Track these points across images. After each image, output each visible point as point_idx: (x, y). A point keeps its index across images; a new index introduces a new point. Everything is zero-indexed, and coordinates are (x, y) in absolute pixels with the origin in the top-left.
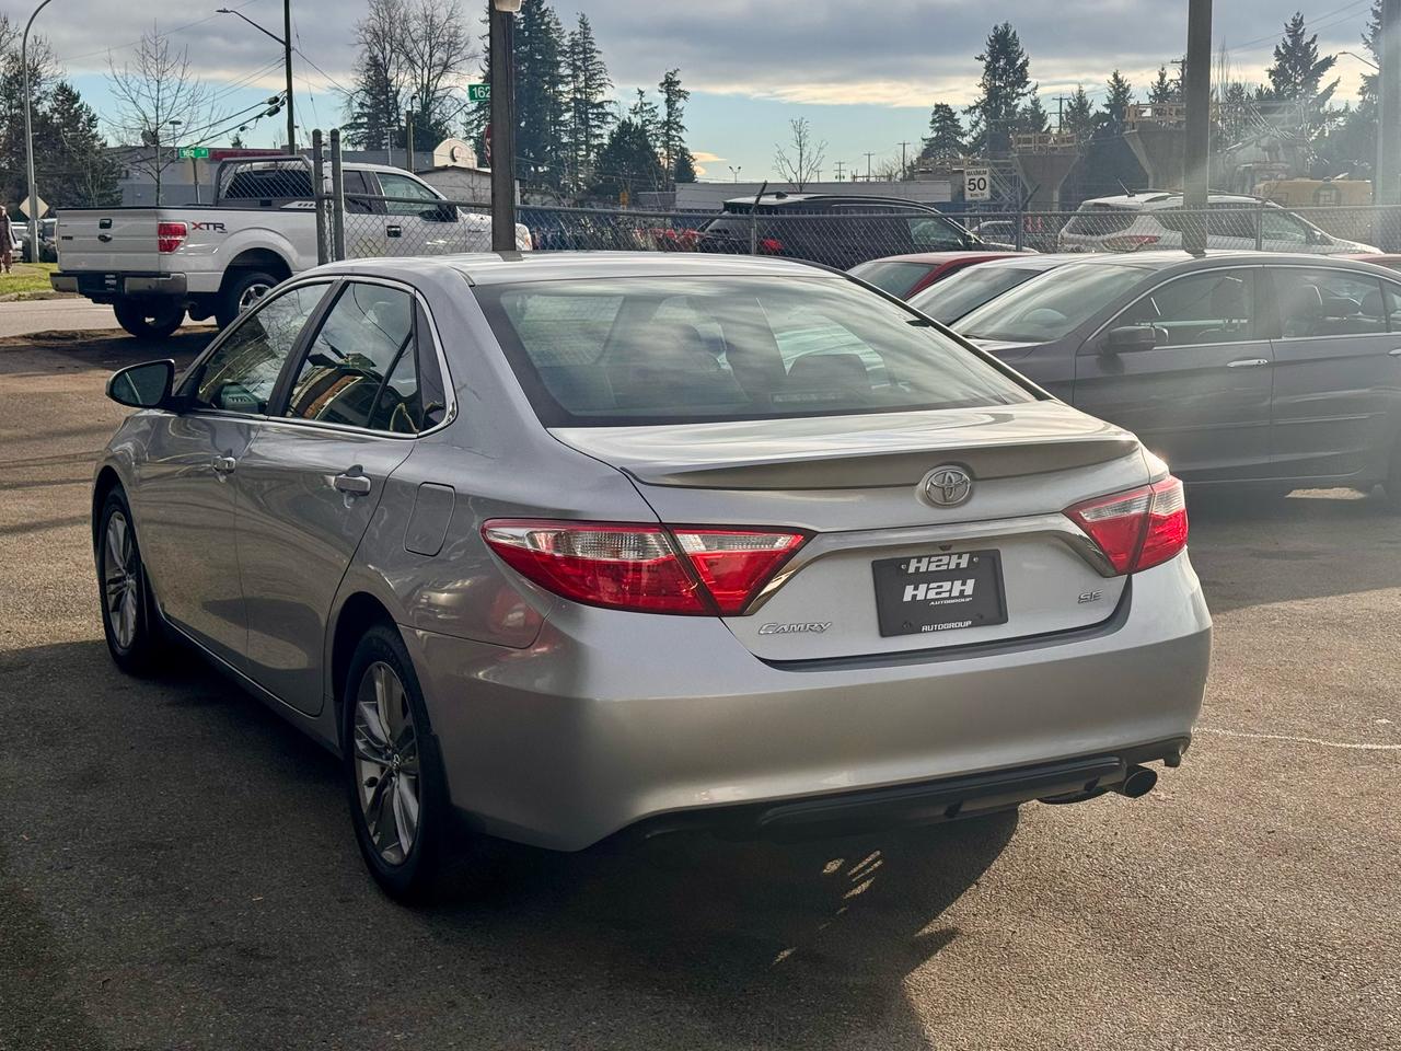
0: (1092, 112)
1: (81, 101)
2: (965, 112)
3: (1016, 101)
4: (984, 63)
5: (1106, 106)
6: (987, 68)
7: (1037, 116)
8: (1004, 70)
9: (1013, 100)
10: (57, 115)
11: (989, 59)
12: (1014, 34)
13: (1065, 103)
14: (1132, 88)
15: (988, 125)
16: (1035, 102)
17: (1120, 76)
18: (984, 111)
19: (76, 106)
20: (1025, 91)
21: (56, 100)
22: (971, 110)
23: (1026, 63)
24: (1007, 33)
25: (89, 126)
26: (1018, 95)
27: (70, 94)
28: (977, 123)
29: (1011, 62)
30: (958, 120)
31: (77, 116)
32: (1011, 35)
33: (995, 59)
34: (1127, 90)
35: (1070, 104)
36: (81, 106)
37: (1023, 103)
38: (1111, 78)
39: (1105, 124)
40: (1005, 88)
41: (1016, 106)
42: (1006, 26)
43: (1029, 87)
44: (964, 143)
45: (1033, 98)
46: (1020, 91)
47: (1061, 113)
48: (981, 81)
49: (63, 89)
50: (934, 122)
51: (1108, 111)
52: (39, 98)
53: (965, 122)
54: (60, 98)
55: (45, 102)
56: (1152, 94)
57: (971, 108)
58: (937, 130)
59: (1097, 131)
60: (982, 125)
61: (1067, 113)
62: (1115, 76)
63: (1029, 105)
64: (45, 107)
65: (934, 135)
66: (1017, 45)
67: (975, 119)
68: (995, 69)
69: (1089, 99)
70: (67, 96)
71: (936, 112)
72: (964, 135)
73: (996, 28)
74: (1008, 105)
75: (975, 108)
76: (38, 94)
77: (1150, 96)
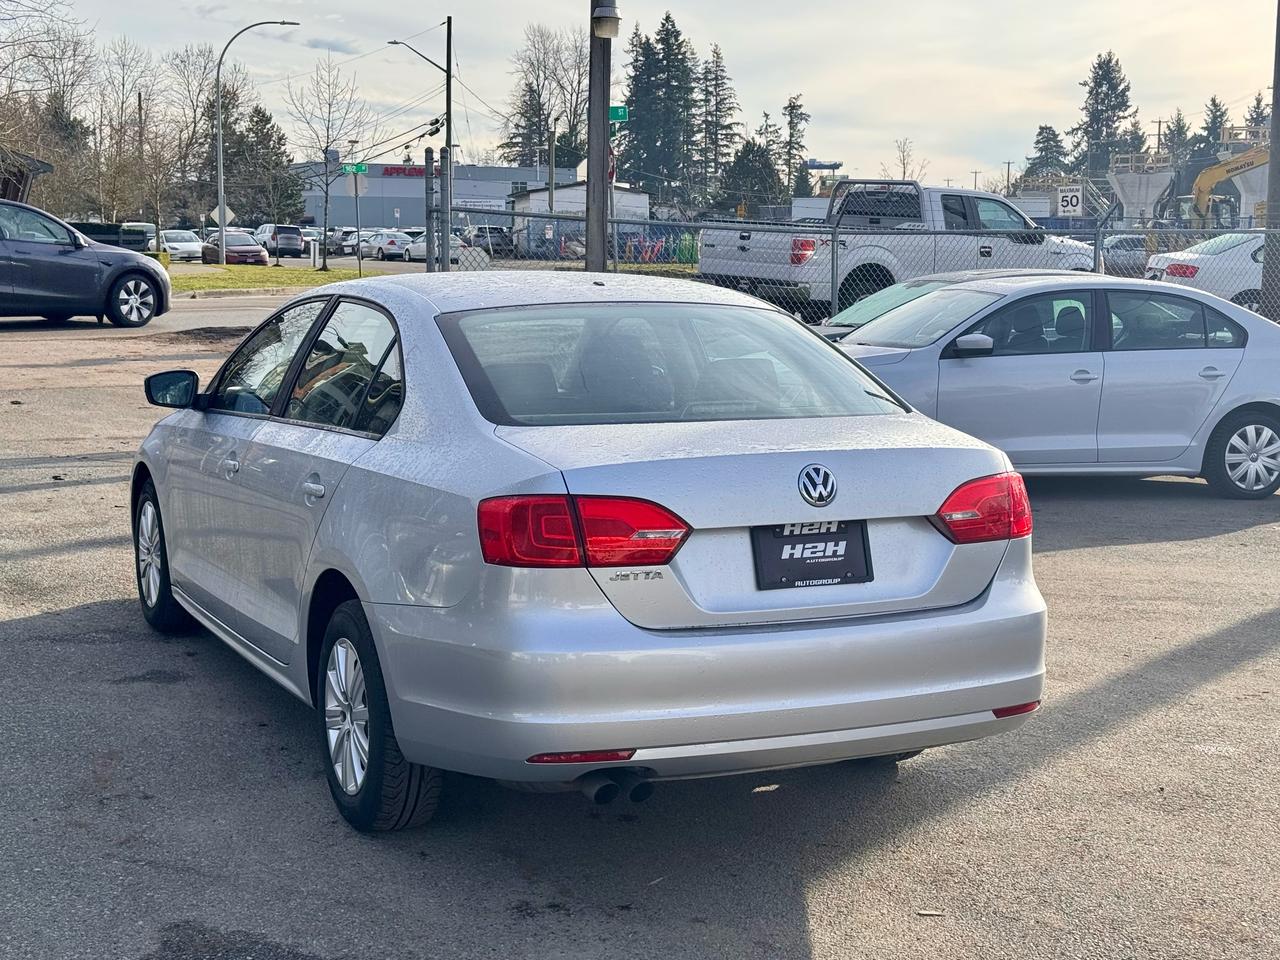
0: (1190, 135)
1: (272, 122)
2: (1067, 134)
3: (1117, 124)
4: (1087, 89)
5: (1204, 128)
6: (1090, 93)
7: (1137, 140)
8: (1106, 95)
9: (1114, 122)
10: (252, 135)
11: (1092, 85)
12: (1117, 62)
13: (1164, 127)
14: (1229, 113)
15: (1090, 145)
16: (1135, 125)
17: (1217, 101)
18: (1086, 132)
19: (268, 126)
20: (1126, 114)
21: (252, 121)
22: (1074, 131)
23: (1127, 88)
24: (1110, 61)
25: (279, 143)
26: (1119, 118)
27: (263, 116)
28: (1079, 144)
29: (1113, 87)
30: (1060, 141)
31: (268, 137)
32: (1113, 62)
33: (1098, 83)
34: (1223, 114)
35: (1168, 127)
36: (273, 127)
37: (1123, 126)
38: (1209, 103)
39: (1202, 146)
40: (1106, 111)
41: (1117, 128)
42: (1110, 54)
43: (1130, 111)
44: (1066, 162)
45: (1133, 121)
46: (1121, 114)
47: (1159, 135)
48: (1084, 105)
49: (258, 111)
50: (1038, 142)
51: (1205, 133)
52: (237, 119)
53: (1067, 143)
54: (255, 119)
55: (242, 123)
56: (1249, 118)
57: (1074, 130)
58: (1041, 150)
59: (1193, 151)
60: (1084, 146)
61: (1165, 135)
62: (1213, 100)
63: (1130, 128)
64: (242, 127)
65: (1038, 155)
66: (1119, 71)
67: (1077, 140)
68: (1098, 94)
69: (1187, 121)
70: (261, 117)
71: (1040, 134)
72: (1066, 155)
73: (1099, 56)
74: (1108, 126)
75: (1077, 129)
76: (236, 115)
77: (1247, 120)
